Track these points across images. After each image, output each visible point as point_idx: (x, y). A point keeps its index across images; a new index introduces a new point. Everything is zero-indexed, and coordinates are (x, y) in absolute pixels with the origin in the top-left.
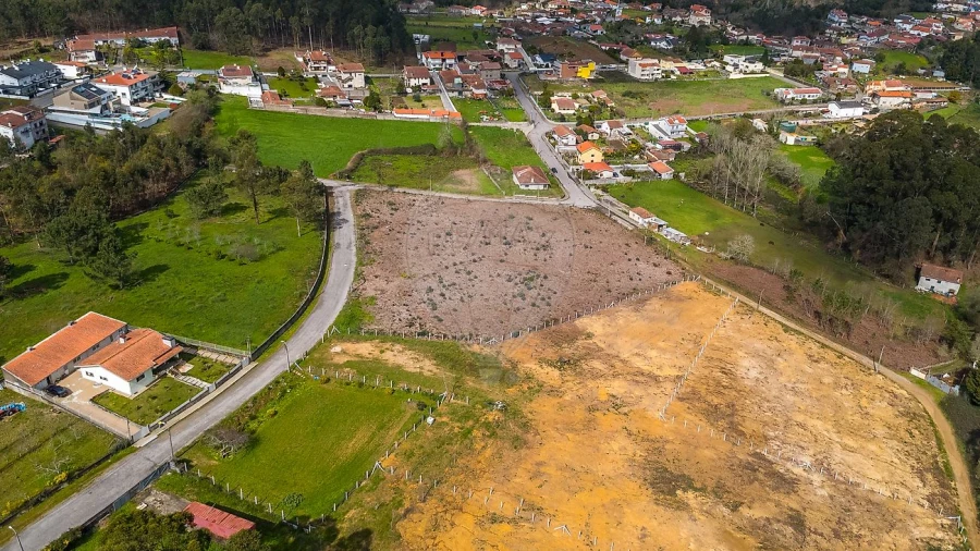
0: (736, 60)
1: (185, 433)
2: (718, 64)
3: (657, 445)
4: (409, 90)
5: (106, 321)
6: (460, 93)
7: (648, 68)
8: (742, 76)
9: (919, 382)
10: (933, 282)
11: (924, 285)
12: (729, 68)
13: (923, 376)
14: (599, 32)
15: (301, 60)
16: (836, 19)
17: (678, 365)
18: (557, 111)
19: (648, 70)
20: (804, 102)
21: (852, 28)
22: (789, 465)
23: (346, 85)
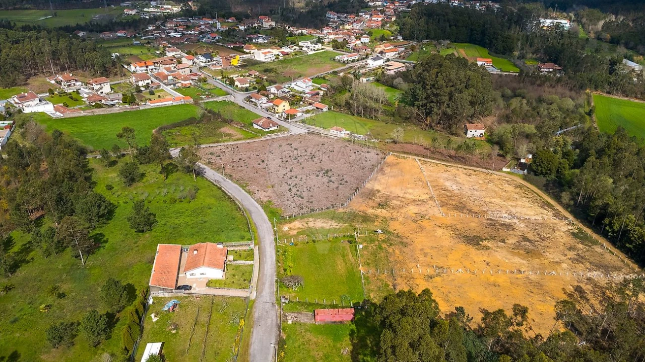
0: (306, 44)
1: (267, 285)
2: (297, 48)
3: (454, 227)
4: (142, 89)
5: (171, 247)
6: (174, 85)
7: (267, 55)
8: (314, 52)
9: (508, 173)
10: (473, 132)
11: (470, 134)
12: (304, 49)
13: (509, 170)
14: (217, 38)
15: (53, 82)
16: (332, 16)
17: (425, 192)
18: (240, 86)
19: (268, 55)
20: (353, 61)
21: (341, 20)
22: (502, 219)
23: (99, 93)
